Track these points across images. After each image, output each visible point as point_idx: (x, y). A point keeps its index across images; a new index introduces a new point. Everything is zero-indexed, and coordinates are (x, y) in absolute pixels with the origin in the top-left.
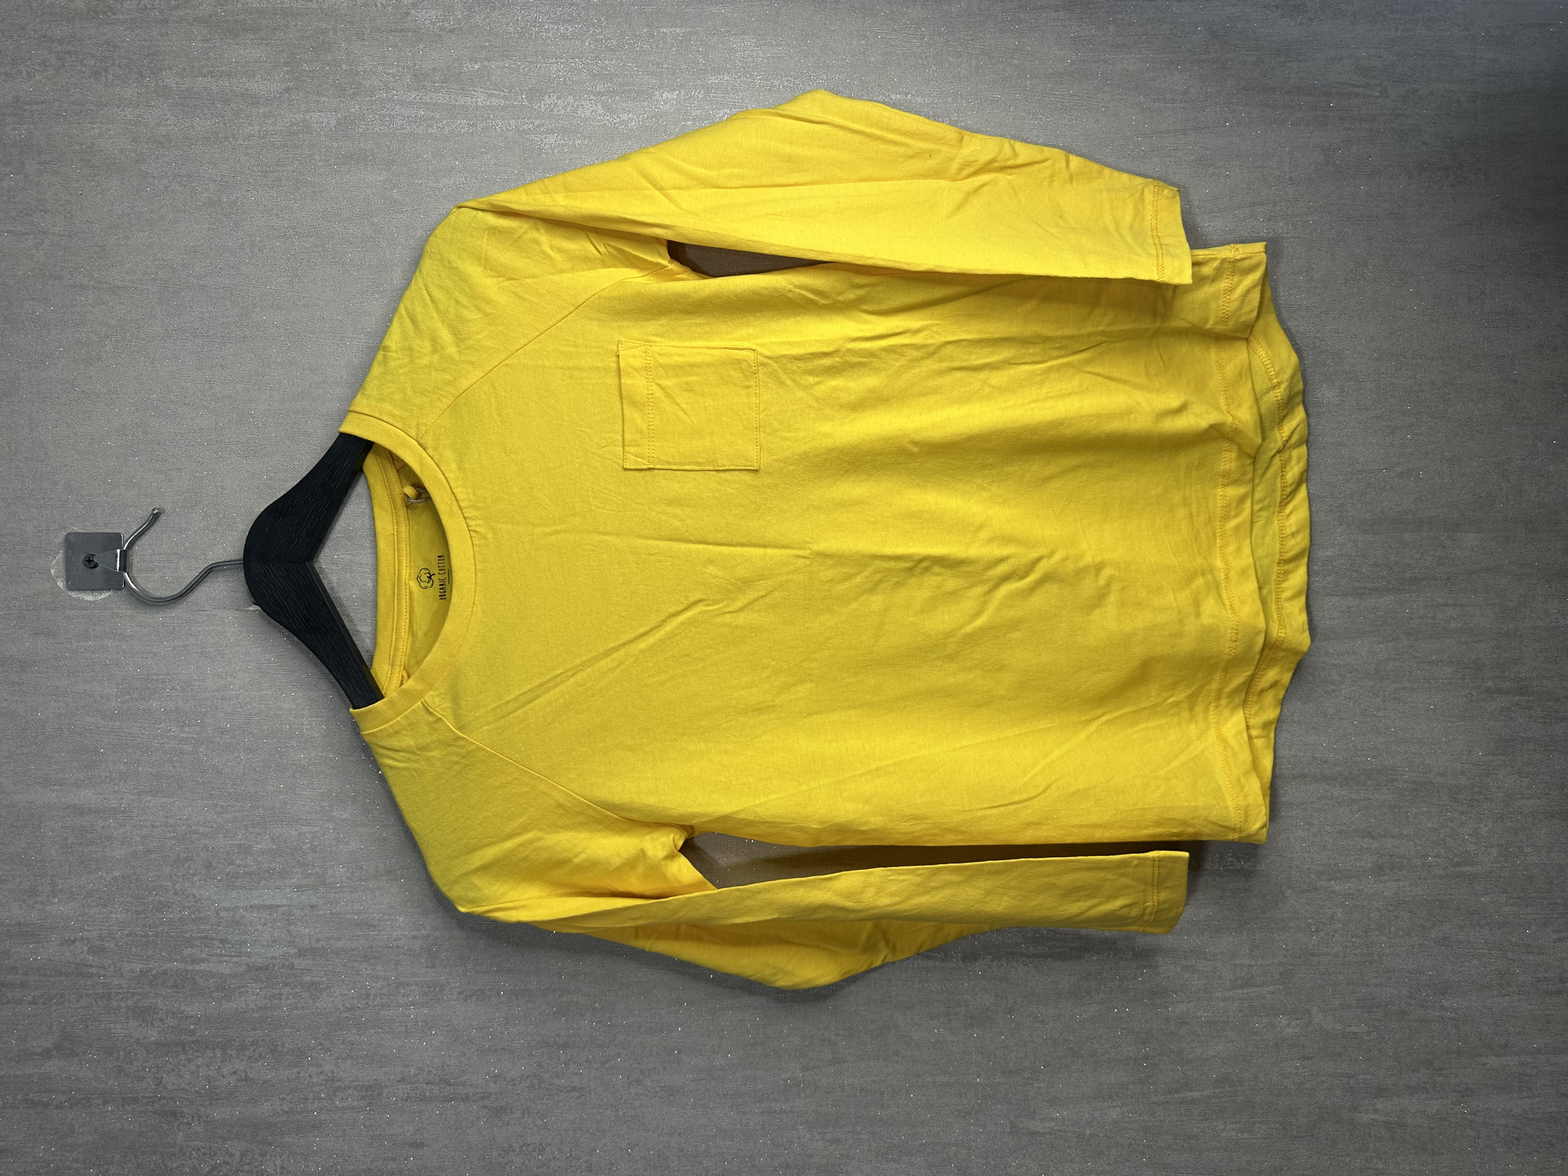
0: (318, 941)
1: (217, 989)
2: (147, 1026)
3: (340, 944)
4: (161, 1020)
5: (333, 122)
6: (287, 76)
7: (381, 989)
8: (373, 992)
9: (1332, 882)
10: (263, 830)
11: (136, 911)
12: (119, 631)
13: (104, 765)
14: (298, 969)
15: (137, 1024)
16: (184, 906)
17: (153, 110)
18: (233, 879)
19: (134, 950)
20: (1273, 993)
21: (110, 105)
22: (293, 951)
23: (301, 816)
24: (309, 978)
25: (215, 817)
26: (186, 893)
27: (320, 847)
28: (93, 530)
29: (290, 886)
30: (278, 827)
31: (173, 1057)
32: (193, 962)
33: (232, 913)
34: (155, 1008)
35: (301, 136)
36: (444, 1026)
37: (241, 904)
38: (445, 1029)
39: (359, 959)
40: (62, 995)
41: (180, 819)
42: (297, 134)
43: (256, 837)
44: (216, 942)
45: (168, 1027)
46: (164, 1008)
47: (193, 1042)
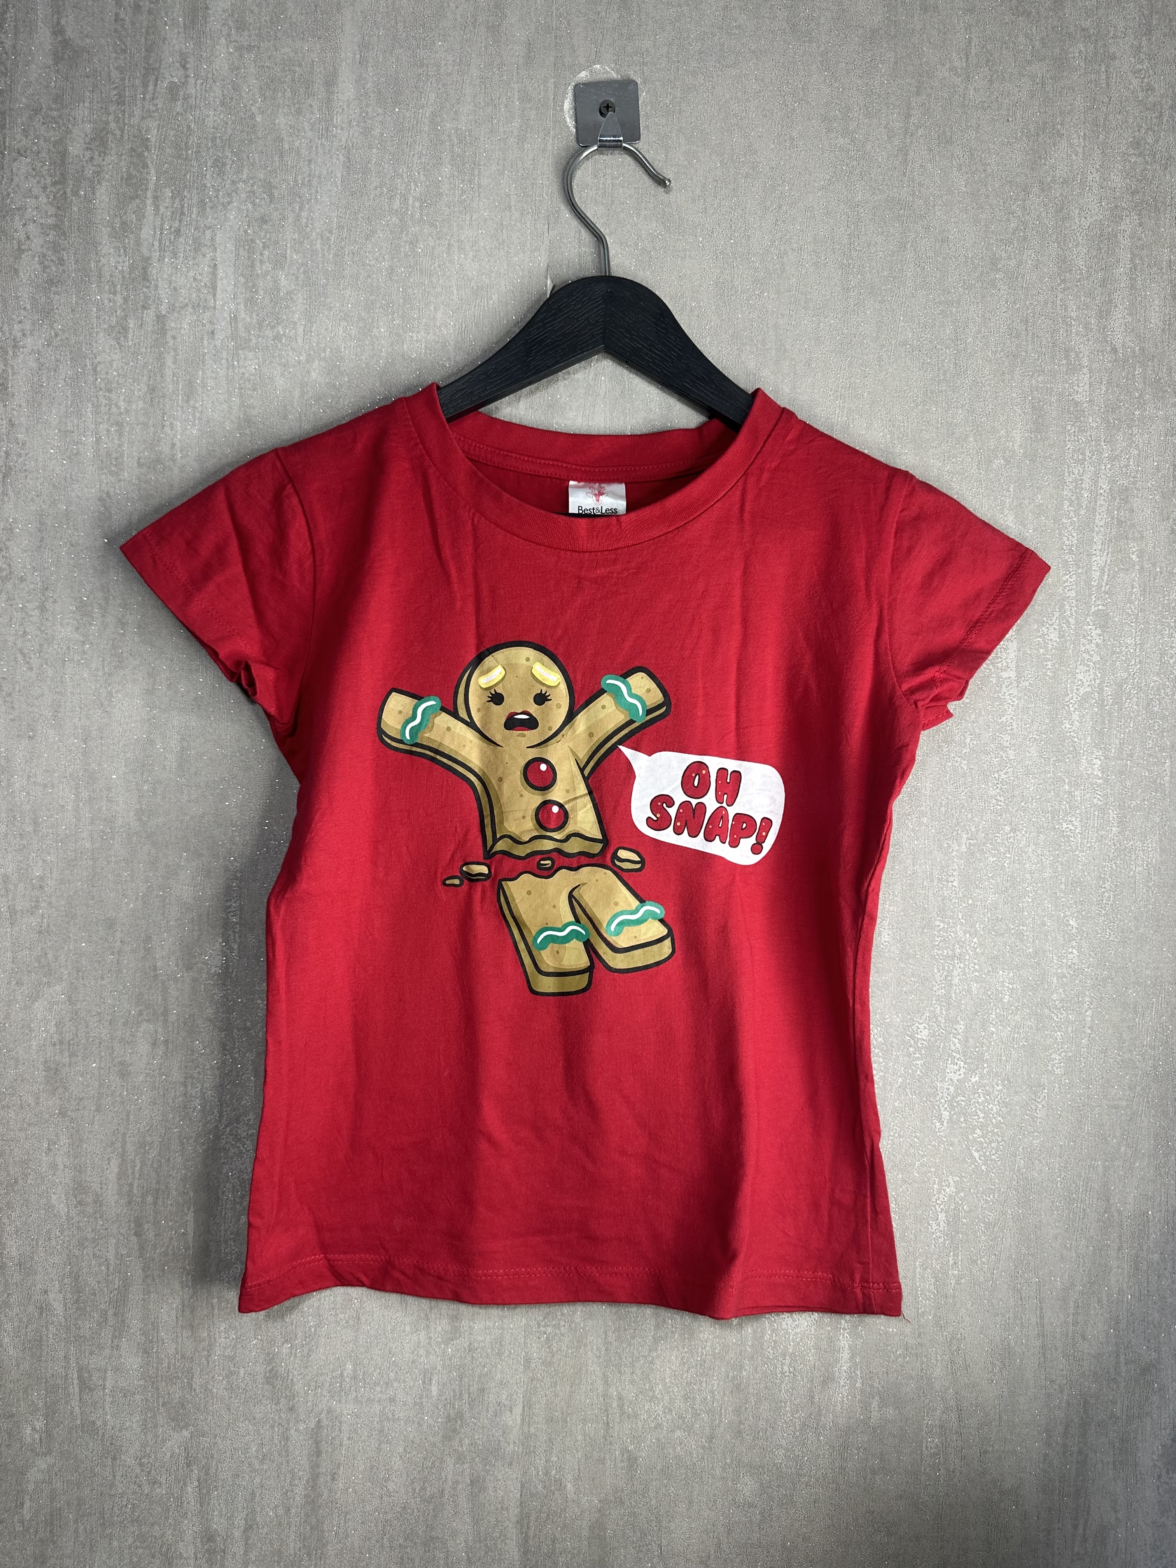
0: (174, 338)
1: (123, 223)
2: (85, 143)
3: (169, 362)
4: (92, 158)
5: (1078, 397)
6: (1129, 350)
7: (117, 406)
8: (113, 396)
9: (196, 1483)
10: (301, 283)
11: (216, 138)
12: (528, 135)
13: (380, 111)
14: (143, 313)
15: (88, 132)
16: (219, 190)
17: (1097, 203)
18: (247, 247)
19: (172, 133)
20: (72, 1413)
21: (1103, 157)
22: (164, 309)
23: (315, 325)
24: (131, 326)
25: (318, 230)
26: (234, 194)
27: (279, 346)
28: (642, 113)
29: (237, 309)
30: (304, 299)
31: (48, 170)
32: (156, 198)
33: (209, 244)
34: (105, 153)
35: (1064, 362)
36: (71, 475)
37: (218, 254)
38: (68, 476)
39: (151, 382)
40: (124, 51)
41: (317, 192)
42: (1067, 357)
43: (293, 274)
44: (176, 224)
45: (83, 166)
46: (105, 163)
47: (65, 193)
